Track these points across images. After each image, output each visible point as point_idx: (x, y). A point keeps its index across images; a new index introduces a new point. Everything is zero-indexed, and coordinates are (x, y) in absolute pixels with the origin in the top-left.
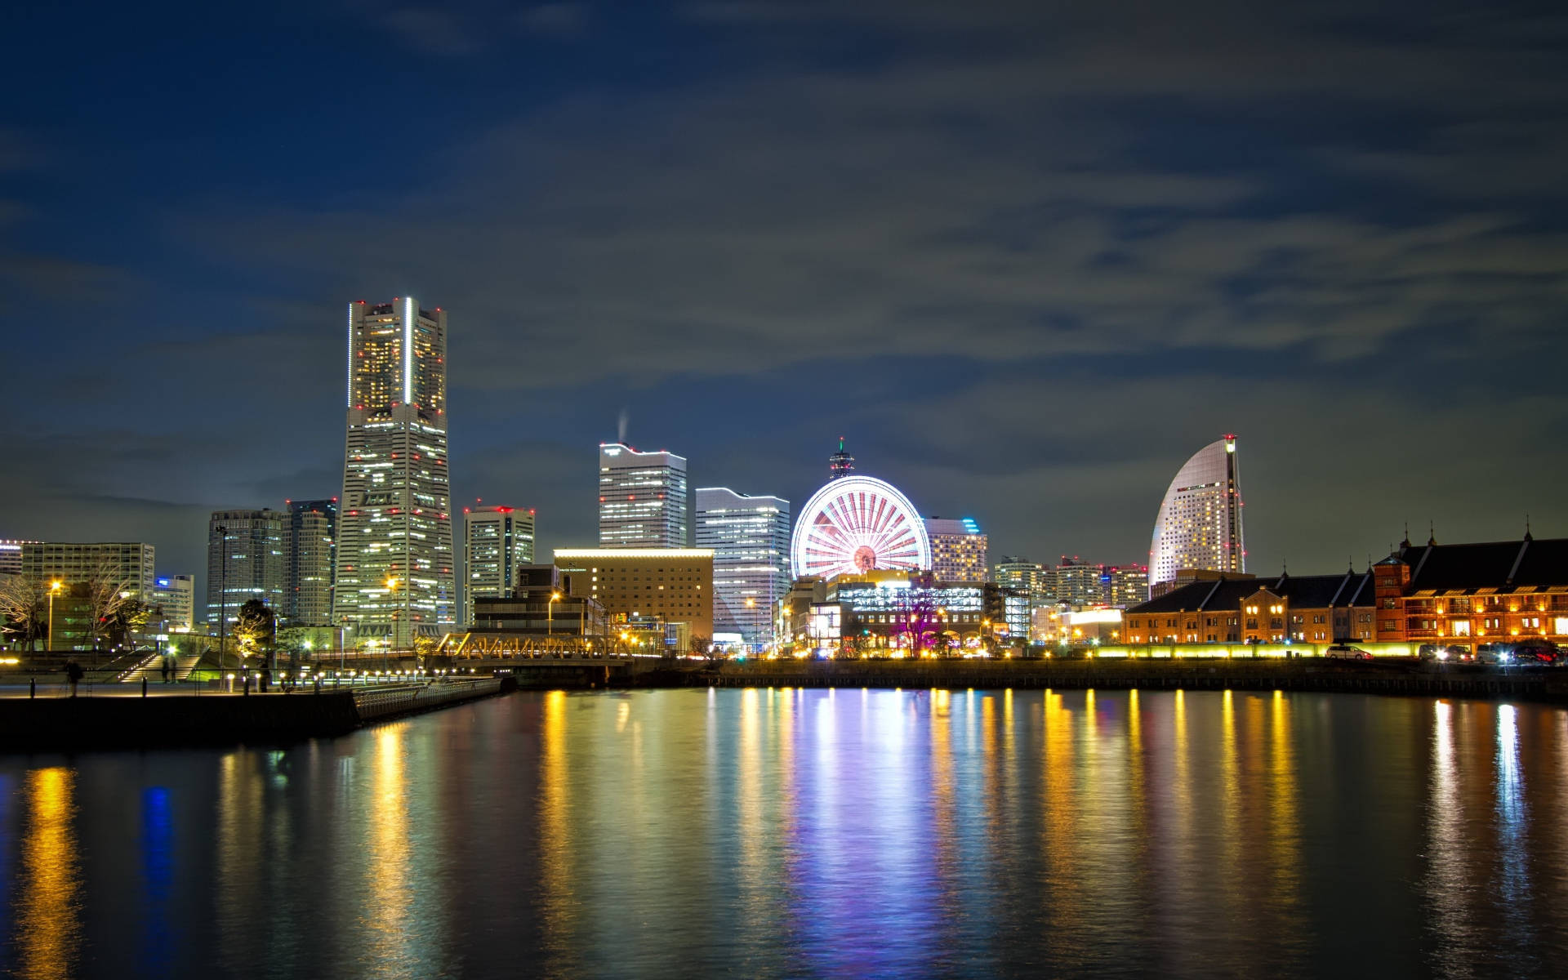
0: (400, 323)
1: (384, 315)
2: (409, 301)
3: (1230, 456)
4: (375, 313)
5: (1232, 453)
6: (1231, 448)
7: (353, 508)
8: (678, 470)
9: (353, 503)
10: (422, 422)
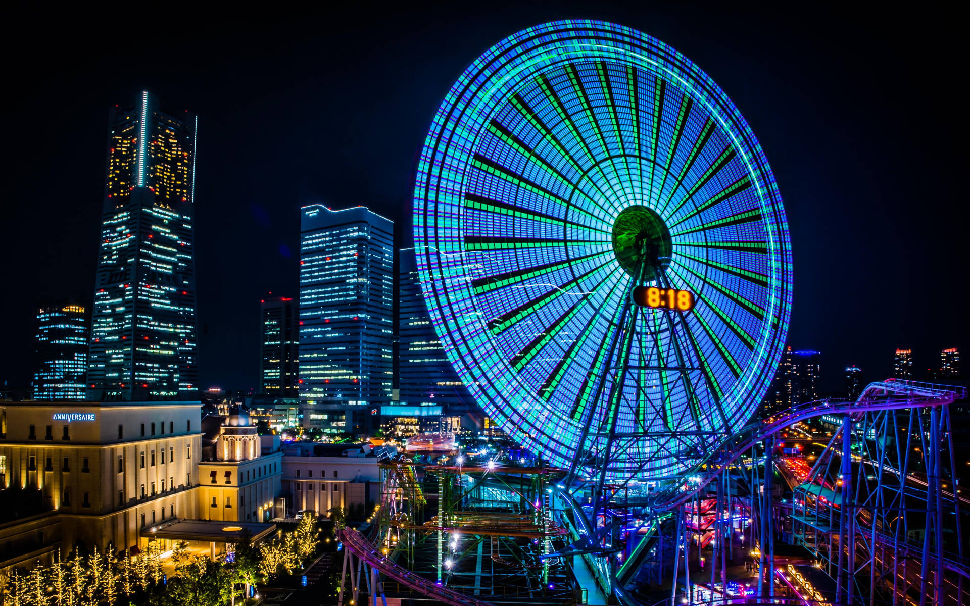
2: (145, 93)
7: (102, 287)
8: (382, 231)
9: (103, 282)
10: (162, 206)
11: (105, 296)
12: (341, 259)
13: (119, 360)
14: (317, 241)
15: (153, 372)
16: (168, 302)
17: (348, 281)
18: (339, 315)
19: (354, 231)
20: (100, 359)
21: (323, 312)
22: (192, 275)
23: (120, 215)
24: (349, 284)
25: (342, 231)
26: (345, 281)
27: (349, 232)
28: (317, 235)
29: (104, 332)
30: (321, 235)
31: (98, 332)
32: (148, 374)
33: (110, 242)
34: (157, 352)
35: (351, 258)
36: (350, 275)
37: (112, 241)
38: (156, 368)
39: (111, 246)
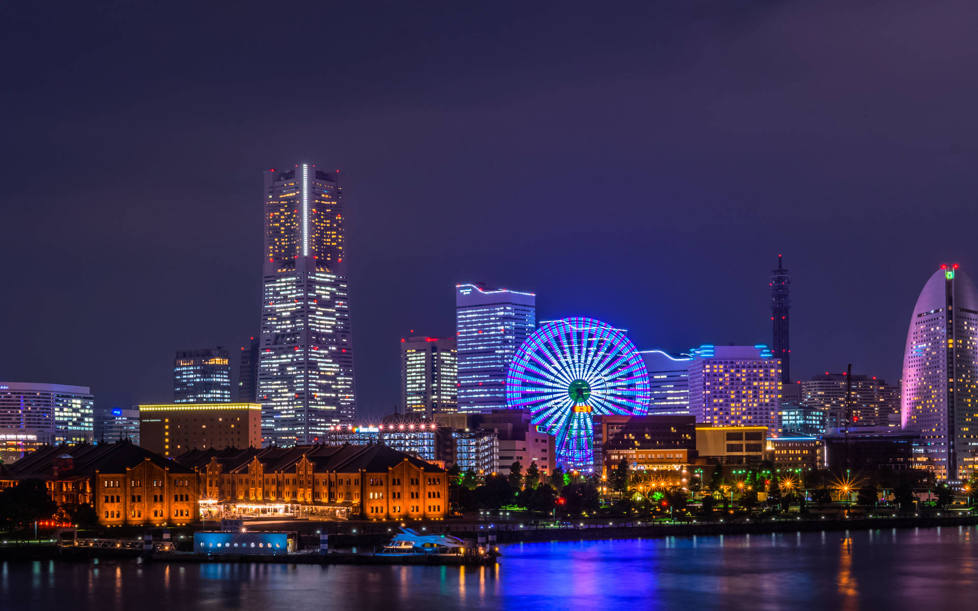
0: (299, 187)
1: (289, 180)
2: (305, 166)
3: (949, 283)
4: (282, 179)
5: (951, 280)
6: (950, 275)
7: (268, 347)
8: (525, 306)
9: (268, 342)
10: (322, 270)
11: (272, 355)
12: (490, 333)
13: (289, 416)
14: (470, 316)
15: (321, 427)
16: (331, 361)
17: (496, 352)
18: (490, 379)
19: (501, 311)
20: (268, 415)
21: (477, 376)
22: (349, 332)
23: (283, 280)
24: (498, 354)
25: (492, 309)
26: (494, 352)
27: (497, 311)
28: (471, 311)
29: (272, 389)
30: (474, 311)
31: (266, 389)
32: (318, 429)
33: (273, 304)
34: (323, 407)
35: (499, 333)
36: (498, 347)
37: (275, 304)
38: (323, 422)
39: (276, 308)
